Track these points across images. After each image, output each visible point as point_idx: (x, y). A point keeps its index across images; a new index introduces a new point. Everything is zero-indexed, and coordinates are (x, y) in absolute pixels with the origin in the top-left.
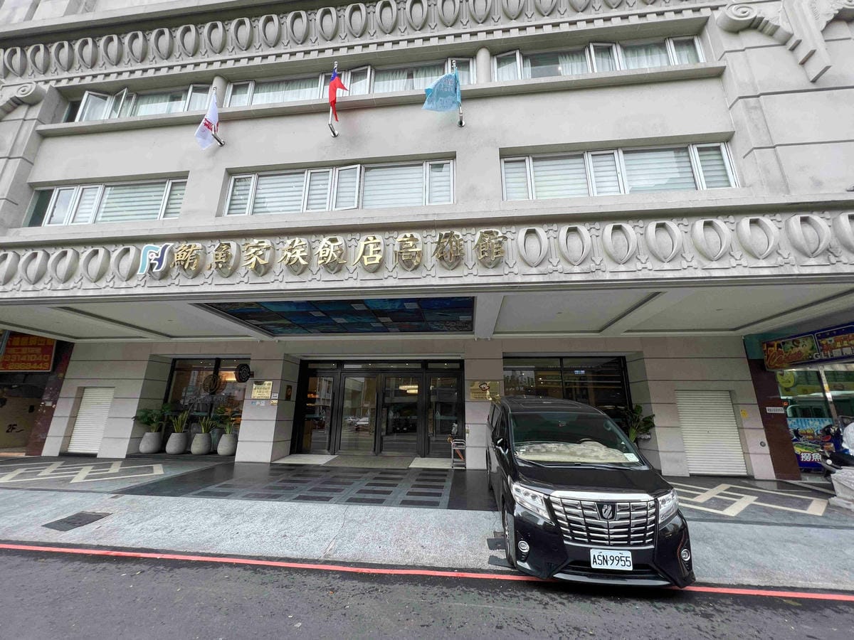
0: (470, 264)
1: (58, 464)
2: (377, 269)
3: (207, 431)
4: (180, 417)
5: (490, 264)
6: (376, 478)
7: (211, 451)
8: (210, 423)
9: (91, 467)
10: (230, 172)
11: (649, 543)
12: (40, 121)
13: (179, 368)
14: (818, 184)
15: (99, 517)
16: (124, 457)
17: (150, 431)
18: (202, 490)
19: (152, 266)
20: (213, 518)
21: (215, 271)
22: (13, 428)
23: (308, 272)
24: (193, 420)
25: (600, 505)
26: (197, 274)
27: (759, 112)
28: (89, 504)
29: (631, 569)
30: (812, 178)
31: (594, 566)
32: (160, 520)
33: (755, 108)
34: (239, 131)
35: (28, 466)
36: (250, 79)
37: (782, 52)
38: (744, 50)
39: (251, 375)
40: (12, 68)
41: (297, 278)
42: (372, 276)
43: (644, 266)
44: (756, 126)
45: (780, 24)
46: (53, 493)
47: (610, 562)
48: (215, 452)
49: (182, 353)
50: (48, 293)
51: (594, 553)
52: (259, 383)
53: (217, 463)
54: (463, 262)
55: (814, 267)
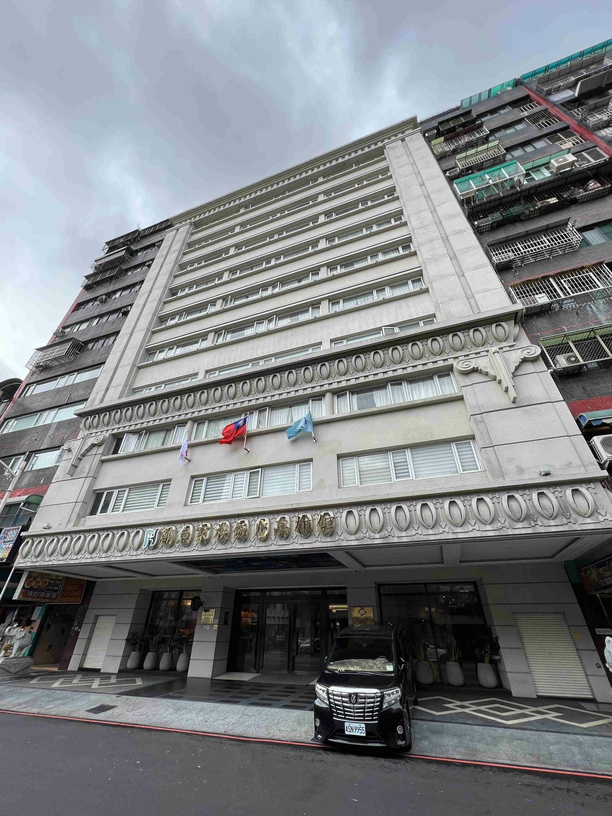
0: (317, 535)
1: (79, 677)
2: (265, 540)
3: (171, 651)
4: (154, 638)
5: (328, 534)
6: (279, 691)
7: (172, 668)
8: (173, 644)
9: (100, 679)
10: (193, 477)
11: (375, 720)
12: (103, 454)
13: (156, 597)
14: (521, 470)
15: (112, 707)
16: (117, 672)
17: (135, 651)
18: (166, 695)
19: (150, 542)
20: (170, 710)
21: (181, 544)
22: (51, 648)
23: (229, 542)
24: (163, 641)
25: (350, 695)
26: (172, 546)
27: (484, 424)
28: (106, 700)
29: (364, 735)
30: (517, 467)
31: (347, 733)
32: (142, 710)
33: (481, 422)
34: (198, 453)
35: (65, 677)
36: (206, 419)
37: (494, 384)
38: (472, 385)
39: (202, 604)
40: (93, 425)
41: (223, 547)
42: (264, 544)
43: (416, 532)
44: (482, 433)
45: (488, 371)
46: (86, 693)
47: (354, 730)
48: (175, 669)
49: (160, 587)
50: (97, 560)
51: (346, 724)
52: (207, 611)
53: (176, 678)
54: (313, 533)
55: (521, 529)
